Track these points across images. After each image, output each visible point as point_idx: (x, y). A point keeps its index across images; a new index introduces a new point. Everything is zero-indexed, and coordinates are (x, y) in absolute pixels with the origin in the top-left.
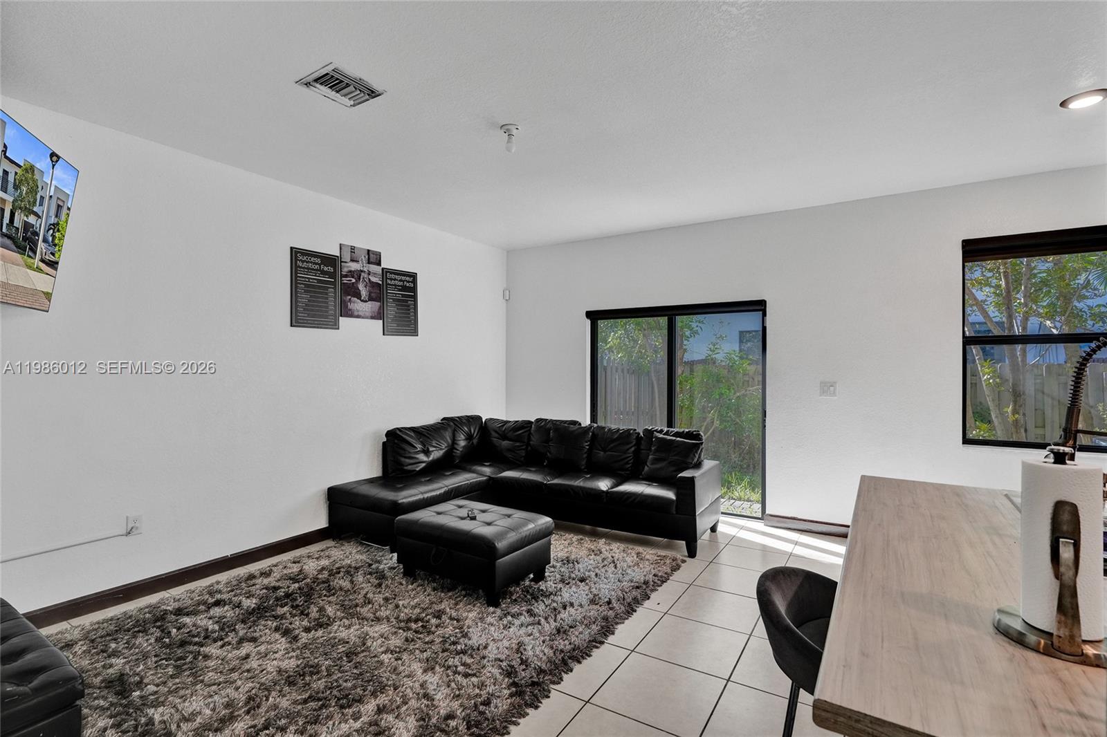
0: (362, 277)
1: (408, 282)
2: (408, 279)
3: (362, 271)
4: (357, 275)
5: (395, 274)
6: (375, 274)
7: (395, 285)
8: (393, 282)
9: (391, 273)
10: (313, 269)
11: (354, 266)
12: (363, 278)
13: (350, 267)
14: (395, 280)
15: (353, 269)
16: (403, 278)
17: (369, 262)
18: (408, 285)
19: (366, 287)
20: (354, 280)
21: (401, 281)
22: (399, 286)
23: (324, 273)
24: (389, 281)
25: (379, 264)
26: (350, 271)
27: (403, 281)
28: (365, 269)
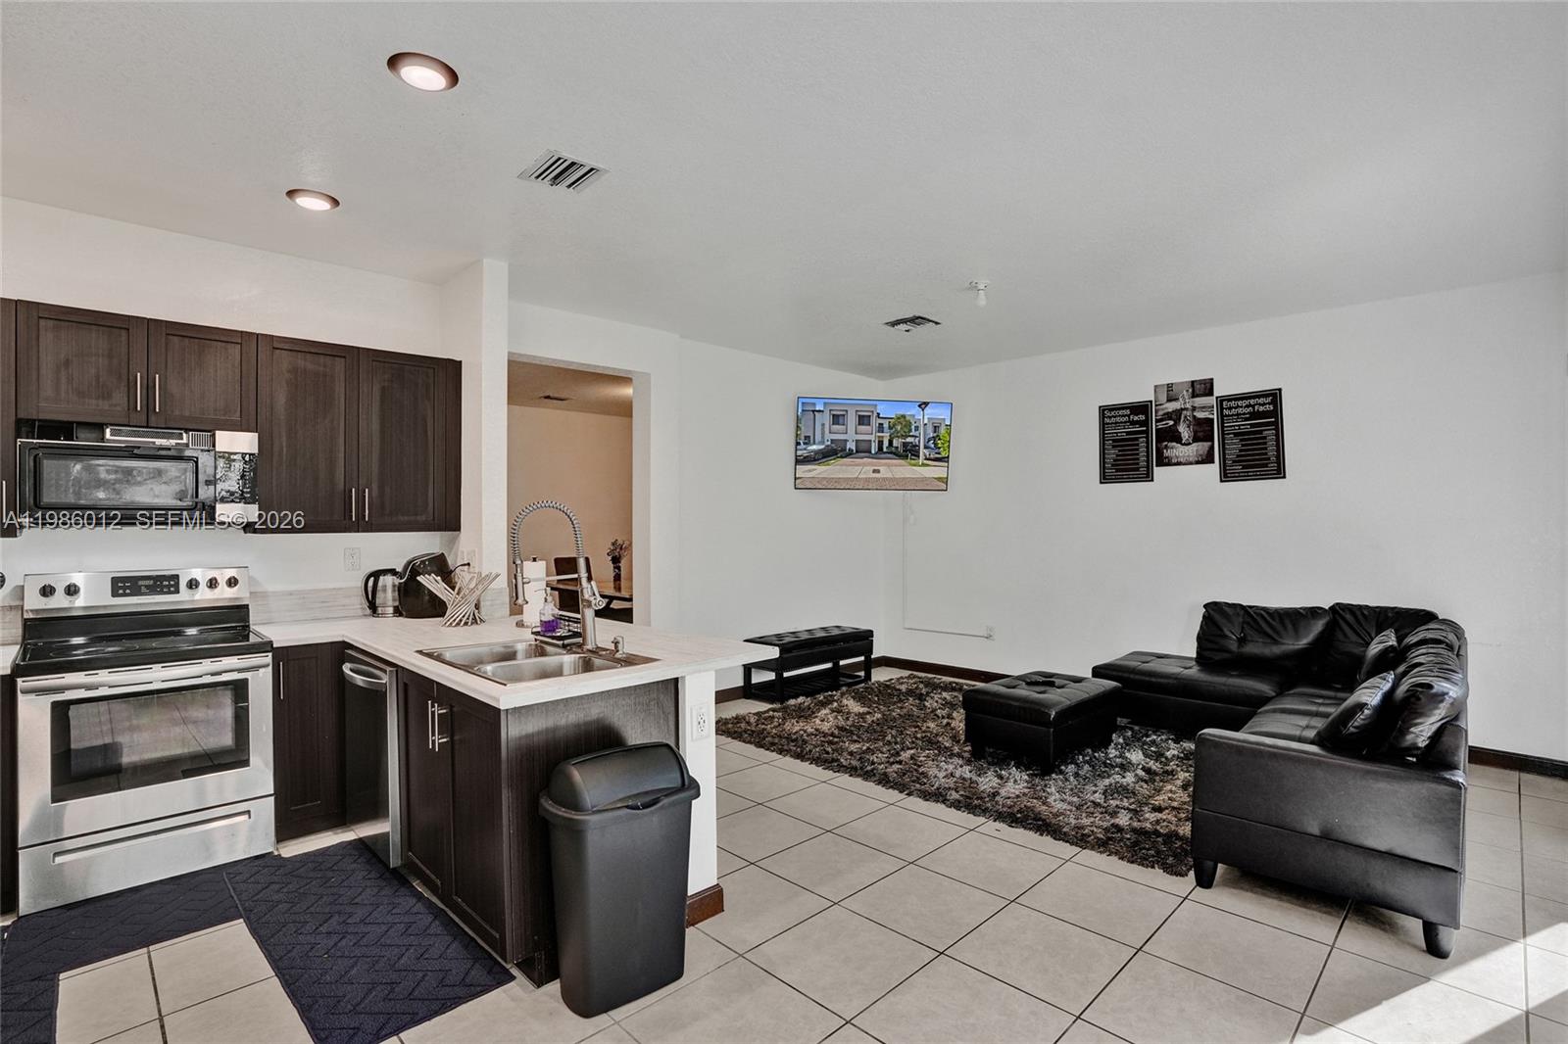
0: (1183, 416)
1: (1264, 404)
2: (1261, 400)
3: (1182, 409)
4: (1176, 415)
5: (1235, 399)
6: (1204, 407)
7: (1238, 415)
8: (1233, 411)
9: (1229, 400)
10: (1121, 422)
11: (1172, 406)
12: (1185, 417)
13: (1166, 408)
14: (1238, 407)
15: (1170, 410)
16: (1252, 402)
17: (1194, 395)
18: (1261, 409)
19: (1189, 427)
20: (1171, 423)
21: (1247, 406)
22: (1244, 414)
23: (1133, 423)
24: (1226, 412)
25: (1210, 392)
26: (1168, 413)
27: (1253, 406)
28: (1188, 406)
